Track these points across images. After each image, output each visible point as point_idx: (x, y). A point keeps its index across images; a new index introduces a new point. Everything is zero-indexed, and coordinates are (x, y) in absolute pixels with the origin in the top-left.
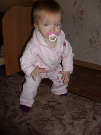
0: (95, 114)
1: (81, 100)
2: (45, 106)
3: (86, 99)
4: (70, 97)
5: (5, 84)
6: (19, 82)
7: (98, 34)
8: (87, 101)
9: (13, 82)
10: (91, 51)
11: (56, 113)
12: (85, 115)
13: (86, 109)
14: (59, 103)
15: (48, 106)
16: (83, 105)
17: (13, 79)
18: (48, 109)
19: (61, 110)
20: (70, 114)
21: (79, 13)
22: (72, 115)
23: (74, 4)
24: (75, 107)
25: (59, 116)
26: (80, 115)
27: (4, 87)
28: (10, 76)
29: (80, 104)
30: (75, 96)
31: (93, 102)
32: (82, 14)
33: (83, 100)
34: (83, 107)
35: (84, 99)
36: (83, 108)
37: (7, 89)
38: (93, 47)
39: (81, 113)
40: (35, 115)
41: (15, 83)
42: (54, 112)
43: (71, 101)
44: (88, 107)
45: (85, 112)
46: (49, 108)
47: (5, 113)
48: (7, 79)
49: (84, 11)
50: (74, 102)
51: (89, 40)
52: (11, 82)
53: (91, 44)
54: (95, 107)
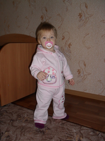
0: (80, 136)
1: (68, 126)
2: (36, 131)
3: (73, 124)
4: (59, 123)
5: (1, 113)
6: (13, 111)
7: (85, 65)
8: (74, 126)
9: (7, 111)
10: (80, 81)
11: (46, 137)
12: (71, 138)
13: (73, 133)
14: (48, 129)
15: (39, 131)
16: (70, 129)
17: (7, 108)
18: (38, 134)
19: (50, 134)
20: (58, 138)
21: (68, 46)
22: (60, 138)
23: (63, 39)
24: (63, 132)
25: (48, 139)
26: (67, 138)
28: (5, 106)
29: (67, 128)
30: (64, 122)
31: (80, 126)
32: (70, 47)
33: (70, 125)
34: (70, 131)
35: (72, 124)
36: (70, 133)
37: (2, 117)
38: (82, 77)
39: (68, 136)
40: (27, 139)
41: (9, 112)
42: (44, 137)
43: (60, 127)
44: (75, 131)
45: (72, 136)
46: (40, 133)
48: (2, 109)
49: (71, 45)
50: (63, 127)
51: (77, 70)
52: (5, 111)
53: (79, 73)
54: (81, 131)
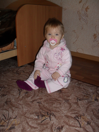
0: (97, 96)
1: (85, 86)
3: (90, 85)
4: (75, 83)
5: (18, 72)
6: (30, 71)
8: (90, 86)
9: (24, 71)
10: (95, 45)
11: (63, 95)
12: (88, 97)
13: (89, 92)
16: (87, 89)
17: (24, 69)
19: (67, 93)
20: (75, 96)
21: (85, 10)
22: (77, 97)
23: (80, 2)
24: (80, 91)
25: (66, 97)
26: (84, 97)
27: (17, 75)
28: (22, 66)
29: (84, 88)
30: (80, 82)
31: (96, 87)
32: (87, 11)
33: (87, 86)
34: (86, 91)
35: (88, 85)
36: (87, 92)
37: (19, 76)
38: (97, 41)
39: (84, 95)
40: (45, 96)
41: (26, 72)
42: (61, 95)
43: (76, 87)
44: (91, 91)
45: (88, 95)
47: (19, 94)
48: (19, 69)
49: (88, 9)
50: (79, 87)
51: (93, 35)
52: (22, 71)
53: (95, 38)
54: (97, 91)
